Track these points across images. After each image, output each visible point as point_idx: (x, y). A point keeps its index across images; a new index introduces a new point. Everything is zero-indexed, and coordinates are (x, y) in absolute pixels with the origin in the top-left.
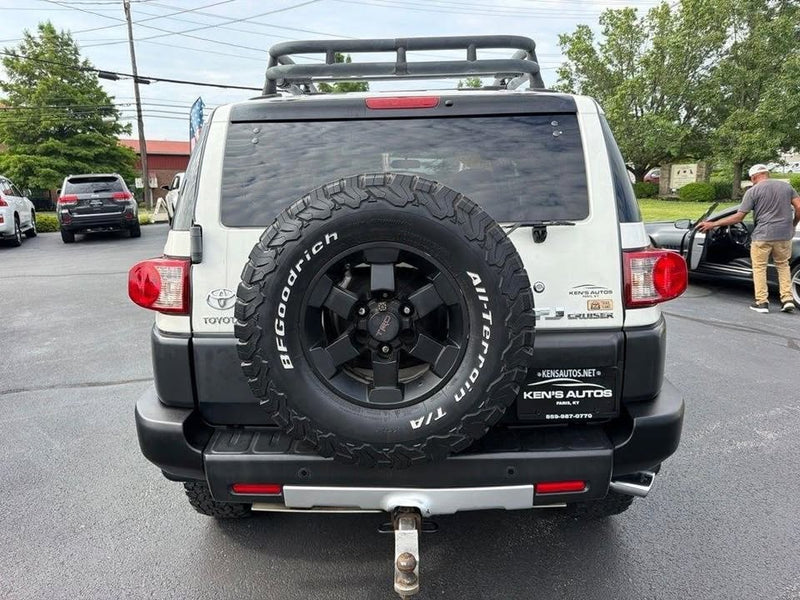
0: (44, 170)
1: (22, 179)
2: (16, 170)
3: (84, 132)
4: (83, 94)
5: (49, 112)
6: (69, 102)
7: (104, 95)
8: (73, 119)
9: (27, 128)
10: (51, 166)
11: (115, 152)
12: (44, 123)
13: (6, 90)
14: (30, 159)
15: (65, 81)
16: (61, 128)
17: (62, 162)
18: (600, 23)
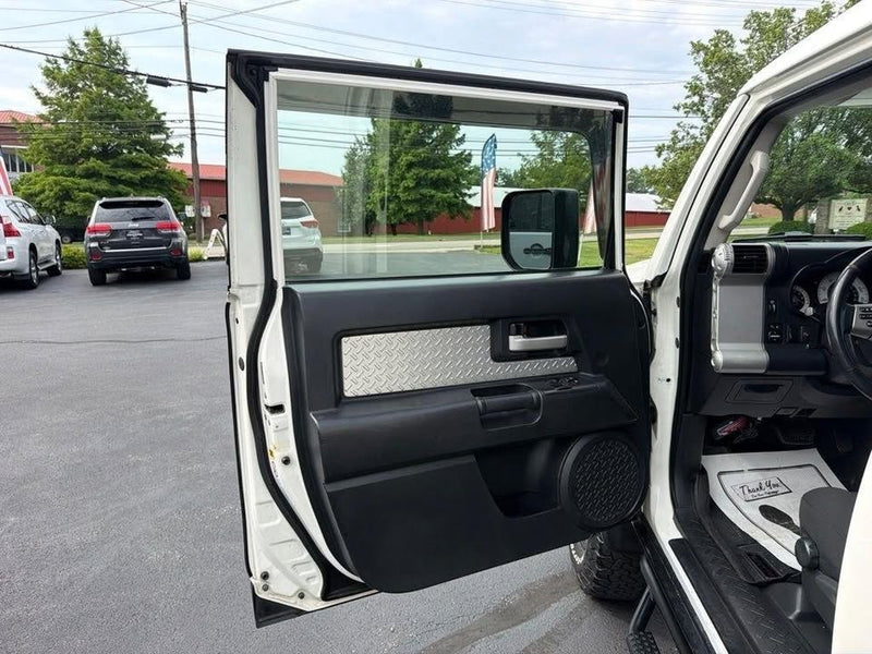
0: (83, 194)
1: (57, 204)
2: (52, 194)
3: (130, 153)
4: (130, 109)
5: (91, 128)
6: (114, 117)
7: (154, 110)
8: (118, 136)
9: (65, 146)
10: (90, 190)
11: (164, 176)
12: (85, 141)
13: (45, 103)
14: (68, 182)
15: (111, 94)
16: (104, 146)
17: (104, 185)
18: (745, 27)
